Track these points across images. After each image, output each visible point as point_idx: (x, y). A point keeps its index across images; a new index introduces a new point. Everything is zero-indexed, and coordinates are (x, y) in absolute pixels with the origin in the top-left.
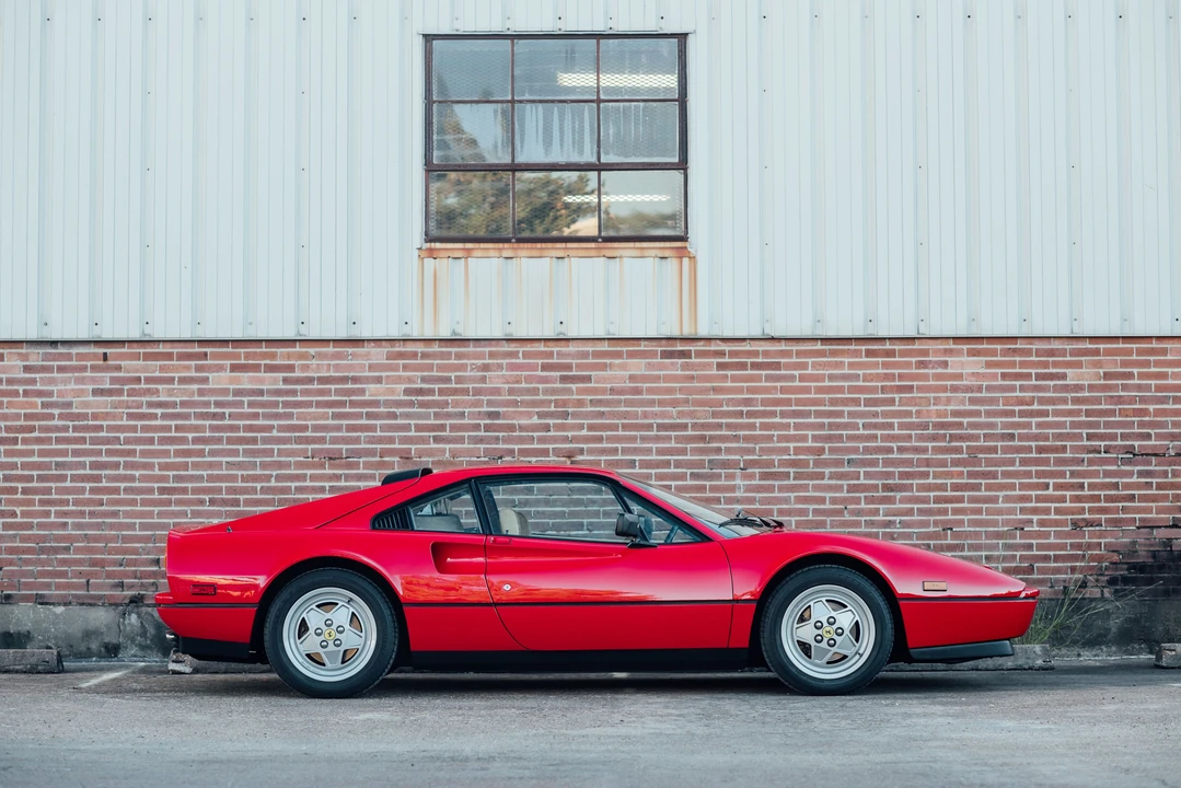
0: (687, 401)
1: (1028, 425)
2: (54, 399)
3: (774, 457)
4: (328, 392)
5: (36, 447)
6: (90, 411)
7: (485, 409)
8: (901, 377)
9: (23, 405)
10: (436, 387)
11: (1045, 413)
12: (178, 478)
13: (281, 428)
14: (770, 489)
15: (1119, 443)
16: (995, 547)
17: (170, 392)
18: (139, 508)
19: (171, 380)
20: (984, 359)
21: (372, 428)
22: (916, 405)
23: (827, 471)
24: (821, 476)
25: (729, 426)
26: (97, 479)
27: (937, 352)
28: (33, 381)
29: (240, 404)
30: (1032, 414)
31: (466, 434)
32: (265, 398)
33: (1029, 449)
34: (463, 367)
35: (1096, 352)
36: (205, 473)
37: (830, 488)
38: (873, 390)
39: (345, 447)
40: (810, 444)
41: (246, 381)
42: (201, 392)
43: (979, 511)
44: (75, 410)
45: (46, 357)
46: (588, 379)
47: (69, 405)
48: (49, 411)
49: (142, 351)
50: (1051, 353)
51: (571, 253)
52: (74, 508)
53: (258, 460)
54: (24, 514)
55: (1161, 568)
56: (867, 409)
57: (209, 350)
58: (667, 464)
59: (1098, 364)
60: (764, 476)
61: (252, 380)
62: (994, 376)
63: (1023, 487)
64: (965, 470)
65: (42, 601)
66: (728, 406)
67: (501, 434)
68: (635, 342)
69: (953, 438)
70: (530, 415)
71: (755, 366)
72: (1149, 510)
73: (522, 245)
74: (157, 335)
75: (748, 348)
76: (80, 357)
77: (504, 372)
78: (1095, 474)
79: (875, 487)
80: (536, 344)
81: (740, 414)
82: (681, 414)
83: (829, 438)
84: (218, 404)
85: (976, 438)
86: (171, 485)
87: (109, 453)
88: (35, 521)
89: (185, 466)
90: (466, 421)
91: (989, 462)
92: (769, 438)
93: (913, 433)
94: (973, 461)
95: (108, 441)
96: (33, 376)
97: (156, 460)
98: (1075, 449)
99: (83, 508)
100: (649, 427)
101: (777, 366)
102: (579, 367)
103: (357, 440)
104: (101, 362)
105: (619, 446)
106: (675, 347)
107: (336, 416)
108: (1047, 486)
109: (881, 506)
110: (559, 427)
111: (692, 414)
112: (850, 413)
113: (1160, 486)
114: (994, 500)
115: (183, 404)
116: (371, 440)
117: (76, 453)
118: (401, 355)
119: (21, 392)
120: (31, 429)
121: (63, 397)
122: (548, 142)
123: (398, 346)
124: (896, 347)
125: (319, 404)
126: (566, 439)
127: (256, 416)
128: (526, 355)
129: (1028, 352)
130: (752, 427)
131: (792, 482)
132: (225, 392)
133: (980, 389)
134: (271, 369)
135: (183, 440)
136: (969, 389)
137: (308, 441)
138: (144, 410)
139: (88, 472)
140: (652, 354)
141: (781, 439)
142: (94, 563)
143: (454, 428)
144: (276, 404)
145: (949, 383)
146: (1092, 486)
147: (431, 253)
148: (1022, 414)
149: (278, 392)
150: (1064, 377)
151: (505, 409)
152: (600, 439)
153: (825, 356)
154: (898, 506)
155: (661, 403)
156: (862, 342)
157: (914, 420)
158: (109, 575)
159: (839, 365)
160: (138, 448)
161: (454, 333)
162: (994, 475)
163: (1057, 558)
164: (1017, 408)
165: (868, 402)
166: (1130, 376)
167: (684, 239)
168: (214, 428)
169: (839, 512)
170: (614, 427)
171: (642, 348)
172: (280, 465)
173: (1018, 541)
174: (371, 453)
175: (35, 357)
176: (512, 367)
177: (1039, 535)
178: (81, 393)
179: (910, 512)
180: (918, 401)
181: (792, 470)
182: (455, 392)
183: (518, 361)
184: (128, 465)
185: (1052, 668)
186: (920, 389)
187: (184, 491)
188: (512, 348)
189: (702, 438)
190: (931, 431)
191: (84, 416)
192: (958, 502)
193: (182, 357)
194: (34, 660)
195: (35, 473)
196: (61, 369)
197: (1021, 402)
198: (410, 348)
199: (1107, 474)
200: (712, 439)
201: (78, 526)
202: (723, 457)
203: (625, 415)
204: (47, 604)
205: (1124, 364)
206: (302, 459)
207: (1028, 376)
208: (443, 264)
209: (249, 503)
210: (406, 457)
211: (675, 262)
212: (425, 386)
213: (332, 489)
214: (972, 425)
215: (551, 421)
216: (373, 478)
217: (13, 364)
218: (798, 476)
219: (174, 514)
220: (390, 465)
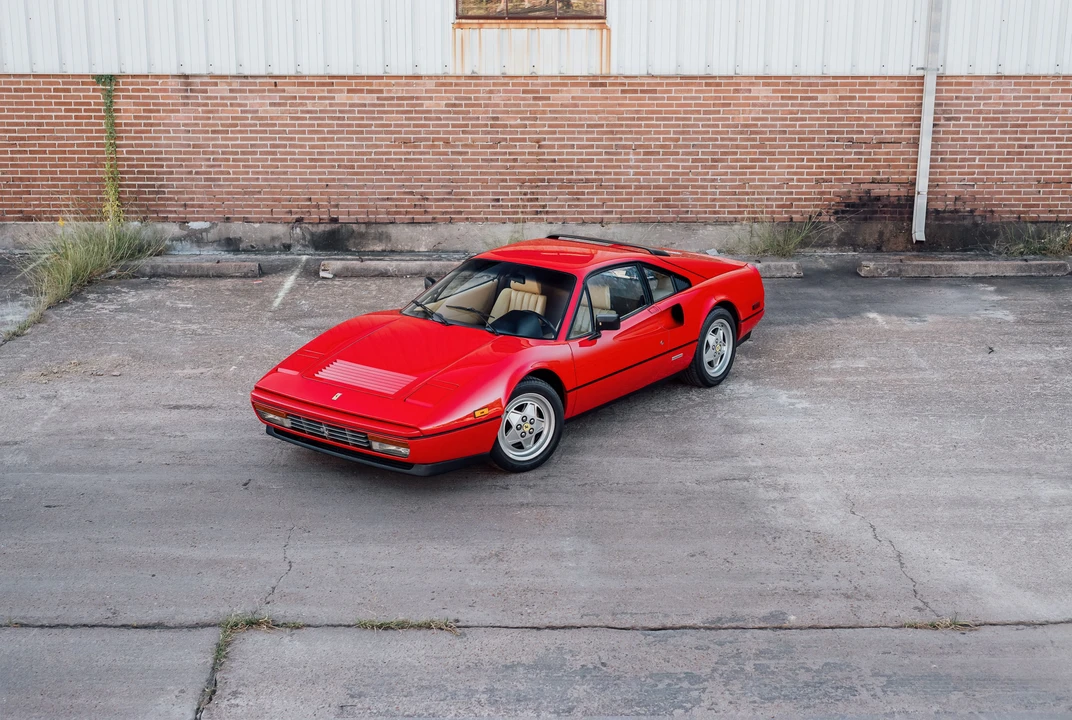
0: (603, 112)
1: (795, 126)
2: (248, 108)
3: (651, 143)
4: (402, 105)
5: (239, 136)
6: (268, 115)
7: (491, 115)
8: (724, 98)
10: (463, 102)
11: (804, 119)
12: (319, 153)
13: (377, 126)
14: (649, 161)
15: (845, 136)
16: (772, 193)
17: (314, 105)
18: (298, 170)
19: (314, 98)
20: (772, 88)
21: (428, 126)
22: (732, 114)
23: (681, 151)
24: (677, 154)
25: (627, 125)
26: (274, 153)
27: (745, 84)
28: (236, 98)
29: (353, 112)
30: (797, 119)
31: (480, 129)
32: (367, 109)
33: (794, 139)
34: (478, 92)
35: (836, 84)
36: (334, 151)
37: (683, 160)
38: (708, 105)
39: (412, 136)
40: (672, 136)
41: (356, 98)
42: (331, 105)
43: (764, 174)
44: (260, 115)
45: (242, 84)
46: (548, 98)
47: (257, 111)
48: (245, 115)
49: (296, 81)
50: (810, 85)
51: (539, 26)
52: (262, 170)
53: (364, 143)
54: (234, 173)
55: (864, 205)
56: (704, 116)
57: (334, 81)
58: (592, 146)
59: (836, 91)
60: (646, 154)
61: (360, 98)
62: (777, 98)
63: (790, 160)
64: (758, 151)
65: (247, 220)
66: (626, 114)
67: (500, 130)
68: (575, 79)
69: (752, 133)
70: (515, 119)
71: (642, 91)
72: (859, 174)
73: (511, 23)
74: (305, 73)
75: (639, 81)
76: (261, 84)
77: (501, 95)
78: (830, 153)
79: (707, 161)
80: (519, 79)
81: (633, 119)
82: (600, 119)
83: (683, 133)
84: (341, 112)
85: (765, 133)
86: (316, 157)
87: (280, 137)
88: (241, 177)
89: (324, 147)
90: (480, 122)
91: (771, 146)
92: (649, 132)
93: (730, 130)
94: (762, 146)
95: (279, 132)
96: (235, 95)
97: (307, 143)
98: (820, 139)
99: (267, 170)
100: (582, 126)
101: (655, 91)
102: (544, 92)
103: (419, 132)
104: (274, 88)
105: (566, 137)
106: (597, 82)
107: (407, 119)
108: (803, 160)
109: (710, 171)
110: (532, 126)
111: (606, 119)
112: (694, 118)
113: (866, 160)
114: (773, 167)
115: (321, 111)
116: (427, 133)
117: (261, 139)
118: (443, 85)
119: (229, 104)
120: (236, 125)
121: (253, 107)
123: (443, 82)
124: (722, 82)
125: (398, 112)
126: (536, 133)
127: (362, 118)
128: (514, 85)
129: (797, 84)
130: (640, 126)
131: (661, 157)
132: (345, 105)
133: (768, 105)
134: (369, 92)
135: (322, 132)
136: (762, 105)
137: (392, 133)
138: (299, 115)
139: (269, 149)
140: (585, 84)
141: (656, 133)
142: (275, 200)
143: (473, 126)
144: (373, 112)
145: (751, 102)
146: (828, 160)
147: (460, 26)
148: (791, 119)
149: (374, 105)
150: (816, 98)
151: (502, 116)
152: (555, 133)
153: (682, 86)
154: (719, 170)
155: (589, 112)
156: (703, 78)
157: (730, 122)
158: (284, 207)
159: (690, 91)
160: (297, 136)
161: (473, 72)
162: (773, 154)
163: (806, 200)
164: (789, 116)
165: (705, 112)
166: (854, 98)
167: (604, 18)
168: (338, 125)
169: (687, 174)
170: (563, 126)
171: (579, 82)
172: (377, 146)
173: (785, 190)
174: (427, 140)
175: (236, 85)
176: (505, 91)
177: (797, 187)
178: (262, 105)
179: (726, 174)
180: (733, 112)
181: (661, 150)
182: (474, 105)
183: (509, 88)
184: (291, 146)
186: (735, 105)
187: (324, 160)
188: (506, 81)
189: (612, 132)
190: (739, 129)
191: (265, 118)
192: (752, 169)
193: (319, 85)
195: (239, 150)
196: (251, 91)
197: (791, 112)
198: (448, 80)
199: (837, 153)
200: (617, 132)
201: (265, 180)
202: (623, 143)
203: (569, 119)
204: (250, 222)
205: (851, 91)
206: (389, 143)
207: (796, 98)
208: (466, 32)
209: (359, 167)
210: (447, 142)
211: (599, 32)
212: (457, 102)
213: (406, 160)
214: (763, 126)
215: (527, 122)
216: (428, 153)
217: (223, 88)
218: (665, 154)
219: (319, 173)
220: (438, 147)
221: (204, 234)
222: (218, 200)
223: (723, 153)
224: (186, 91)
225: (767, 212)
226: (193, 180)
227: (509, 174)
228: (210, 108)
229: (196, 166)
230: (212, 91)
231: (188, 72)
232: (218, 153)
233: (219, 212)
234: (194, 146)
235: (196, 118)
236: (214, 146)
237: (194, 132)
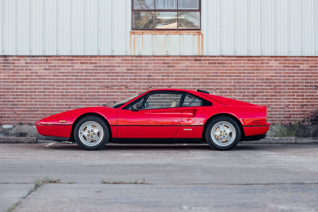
0: (200, 73)
1: (290, 79)
2: (33, 71)
3: (223, 87)
4: (106, 70)
5: (29, 84)
6: (43, 74)
7: (147, 74)
8: (257, 67)
9: (25, 73)
10: (134, 68)
11: (294, 76)
12: (66, 92)
13: (93, 79)
15: (314, 84)
16: (281, 111)
17: (64, 69)
18: (56, 100)
19: (64, 66)
20: (279, 62)
21: (117, 79)
22: (260, 74)
23: (237, 91)
24: (236, 92)
25: (211, 79)
26: (45, 92)
27: (266, 60)
28: (28, 66)
29: (83, 73)
30: (291, 76)
31: (142, 81)
32: (89, 71)
33: (290, 86)
34: (141, 63)
35: (308, 60)
36: (73, 91)
37: (238, 96)
38: (249, 70)
39: (110, 84)
40: (233, 84)
41: (84, 66)
42: (72, 69)
43: (277, 102)
44: (39, 74)
45: (31, 60)
46: (174, 66)
47: (37, 73)
48: (32, 74)
49: (56, 58)
50: (296, 60)
51: (170, 33)
52: (39, 100)
53: (87, 87)
54: (25, 101)
56: (248, 75)
57: (74, 58)
58: (195, 89)
59: (308, 64)
60: (221, 92)
61: (86, 66)
62: (281, 66)
63: (288, 95)
64: (273, 91)
66: (211, 74)
67: (151, 81)
68: (187, 57)
69: (270, 83)
70: (159, 76)
71: (218, 63)
73: (157, 31)
74: (61, 54)
75: (216, 59)
76: (40, 60)
77: (152, 65)
78: (307, 92)
79: (250, 95)
80: (161, 57)
81: (214, 76)
82: (199, 76)
83: (238, 82)
84: (77, 73)
85: (276, 83)
86: (64, 94)
87: (48, 85)
88: (28, 103)
89: (68, 89)
90: (142, 77)
91: (280, 89)
92: (222, 82)
93: (260, 81)
94: (275, 89)
95: (47, 82)
96: (28, 65)
97: (60, 87)
98: (302, 86)
99: (41, 100)
100: (190, 79)
101: (224, 63)
102: (172, 63)
103: (114, 82)
104: (46, 61)
105: (183, 84)
106: (197, 58)
107: (108, 76)
108: (294, 95)
109: (251, 100)
110: (167, 79)
111: (202, 76)
112: (243, 76)
114: (281, 99)
115: (68, 73)
116: (117, 82)
117: (39, 85)
118: (125, 60)
119: (25, 69)
120: (27, 79)
121: (36, 71)
122: (164, 4)
123: (125, 58)
124: (255, 59)
125: (103, 73)
126: (169, 82)
127: (87, 76)
128: (158, 60)
129: (290, 60)
130: (217, 79)
131: (228, 94)
132: (79, 69)
133: (277, 70)
134: (91, 63)
135: (68, 82)
136: (274, 70)
137: (101, 82)
138: (57, 74)
139: (42, 90)
140: (191, 60)
141: (225, 82)
142: (44, 114)
143: (139, 79)
144: (92, 73)
145: (269, 68)
146: (306, 96)
147: (133, 33)
148: (288, 76)
149: (93, 70)
150: (299, 67)
151: (153, 74)
152: (177, 82)
153: (237, 61)
154: (256, 100)
155: (194, 73)
156: (247, 57)
157: (260, 78)
159: (240, 63)
160: (56, 84)
161: (139, 54)
162: (281, 92)
163: (297, 114)
164: (287, 75)
165: (248, 73)
166: (317, 67)
167: (200, 30)
168: (76, 79)
170: (182, 79)
171: (189, 58)
172: (93, 89)
173: (287, 110)
174: (117, 86)
175: (28, 60)
176: (154, 63)
177: (292, 108)
178: (41, 69)
179: (259, 102)
180: (261, 73)
181: (228, 91)
182: (139, 70)
183: (156, 62)
184: (53, 89)
185: (297, 143)
186: (262, 70)
187: (68, 95)
188: (155, 58)
189: (204, 82)
190: (264, 81)
191: (41, 76)
192: (271, 99)
193: (67, 60)
194: (30, 140)
195: (28, 91)
196: (35, 63)
197: (288, 73)
198: (127, 58)
199: (310, 92)
200: (207, 82)
201: (40, 105)
202: (210, 87)
203: (184, 76)
204: (31, 125)
205: (315, 63)
206: (99, 87)
207: (290, 67)
208: (136, 36)
209: (85, 99)
210: (126, 87)
211: (198, 36)
212: (131, 68)
213: (107, 95)
214: (275, 79)
215: (165, 78)
216: (117, 92)
217: (22, 62)
218: (229, 92)
219: (65, 102)
220: (122, 89)
221: (10, 131)
222: (17, 114)
223: (257, 92)
224: (5, 63)
225: (279, 120)
226: (6, 105)
227: (156, 102)
228: (16, 71)
229: (8, 98)
230: (17, 63)
231: (6, 54)
232: (18, 92)
233: (17, 120)
234: (7, 89)
235: (9, 76)
236: (17, 89)
237: (8, 82)
